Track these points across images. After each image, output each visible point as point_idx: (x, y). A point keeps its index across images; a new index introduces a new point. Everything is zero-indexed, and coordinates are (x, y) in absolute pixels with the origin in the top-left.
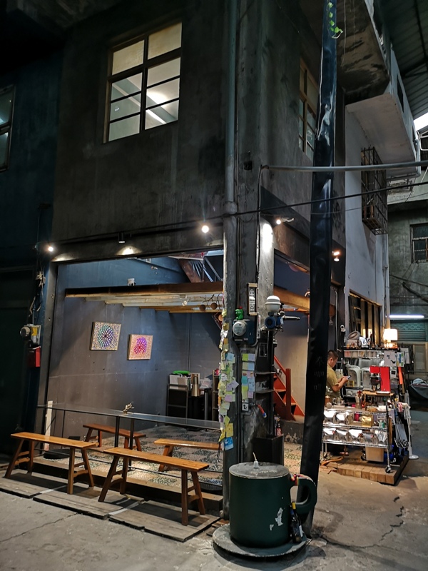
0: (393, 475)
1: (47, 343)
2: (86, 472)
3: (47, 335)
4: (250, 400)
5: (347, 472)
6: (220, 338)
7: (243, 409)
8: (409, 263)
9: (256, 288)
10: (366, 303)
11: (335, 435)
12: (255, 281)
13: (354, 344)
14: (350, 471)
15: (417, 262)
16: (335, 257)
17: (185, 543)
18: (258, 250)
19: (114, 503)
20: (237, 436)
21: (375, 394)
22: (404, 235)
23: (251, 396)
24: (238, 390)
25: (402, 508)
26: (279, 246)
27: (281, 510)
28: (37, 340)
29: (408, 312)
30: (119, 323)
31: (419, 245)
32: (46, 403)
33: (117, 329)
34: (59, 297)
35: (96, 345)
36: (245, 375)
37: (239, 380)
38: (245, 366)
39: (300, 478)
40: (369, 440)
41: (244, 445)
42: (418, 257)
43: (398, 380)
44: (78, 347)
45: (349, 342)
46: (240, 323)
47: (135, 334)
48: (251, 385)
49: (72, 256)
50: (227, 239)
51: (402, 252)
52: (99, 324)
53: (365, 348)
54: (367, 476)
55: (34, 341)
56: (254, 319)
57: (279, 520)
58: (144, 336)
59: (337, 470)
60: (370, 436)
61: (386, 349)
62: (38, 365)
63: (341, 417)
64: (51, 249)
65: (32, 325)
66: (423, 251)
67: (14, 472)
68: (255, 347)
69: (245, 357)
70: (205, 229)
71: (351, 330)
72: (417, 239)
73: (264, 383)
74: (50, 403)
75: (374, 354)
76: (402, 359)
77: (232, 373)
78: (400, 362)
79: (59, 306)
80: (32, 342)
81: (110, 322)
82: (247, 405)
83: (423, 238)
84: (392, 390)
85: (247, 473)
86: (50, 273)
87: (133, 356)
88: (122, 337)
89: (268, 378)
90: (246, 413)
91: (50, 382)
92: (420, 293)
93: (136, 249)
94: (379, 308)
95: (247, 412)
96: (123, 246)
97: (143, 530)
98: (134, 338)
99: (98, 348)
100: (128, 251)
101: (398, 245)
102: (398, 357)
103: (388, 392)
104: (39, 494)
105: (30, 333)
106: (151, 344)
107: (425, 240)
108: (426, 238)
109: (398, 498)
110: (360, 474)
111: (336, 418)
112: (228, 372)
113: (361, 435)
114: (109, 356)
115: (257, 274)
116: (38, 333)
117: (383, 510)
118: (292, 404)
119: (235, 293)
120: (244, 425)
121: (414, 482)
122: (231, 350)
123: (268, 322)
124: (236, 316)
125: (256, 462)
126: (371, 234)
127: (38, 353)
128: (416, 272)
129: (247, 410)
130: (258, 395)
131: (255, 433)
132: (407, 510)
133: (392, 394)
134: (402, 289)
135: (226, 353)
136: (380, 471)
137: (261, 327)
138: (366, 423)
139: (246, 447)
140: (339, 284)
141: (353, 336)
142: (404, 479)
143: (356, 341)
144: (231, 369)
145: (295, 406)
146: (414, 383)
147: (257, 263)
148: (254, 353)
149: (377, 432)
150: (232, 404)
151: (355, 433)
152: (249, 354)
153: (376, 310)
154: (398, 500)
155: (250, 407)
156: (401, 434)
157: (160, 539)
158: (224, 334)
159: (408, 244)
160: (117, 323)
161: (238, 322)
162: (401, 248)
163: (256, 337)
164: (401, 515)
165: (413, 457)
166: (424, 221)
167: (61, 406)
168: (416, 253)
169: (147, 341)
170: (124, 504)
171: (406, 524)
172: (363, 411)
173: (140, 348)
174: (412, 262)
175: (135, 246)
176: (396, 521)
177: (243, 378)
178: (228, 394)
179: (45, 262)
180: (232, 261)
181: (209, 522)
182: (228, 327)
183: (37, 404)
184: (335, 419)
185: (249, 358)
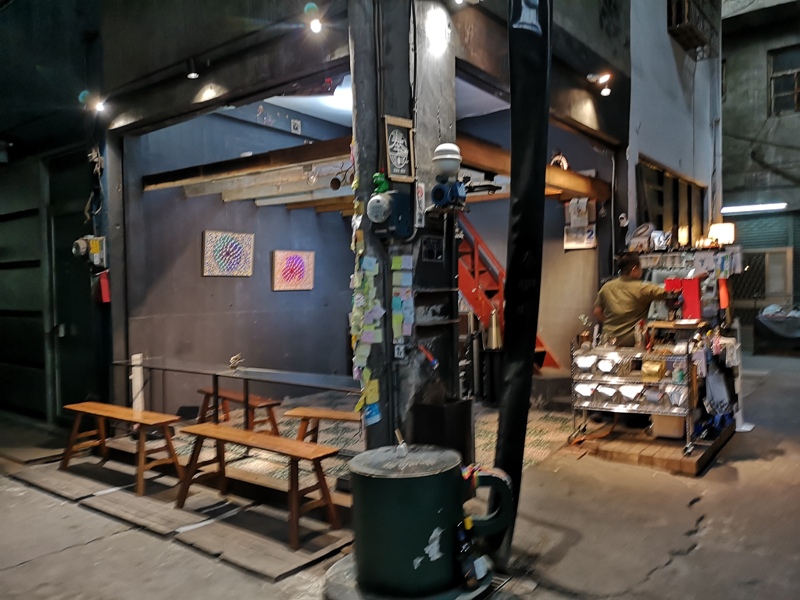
0: (695, 459)
1: (119, 267)
2: (170, 461)
3: (118, 251)
4: (407, 339)
5: (615, 455)
6: (352, 230)
7: (396, 355)
8: (764, 117)
9: (409, 129)
10: (676, 181)
11: (596, 395)
12: (408, 116)
13: (641, 246)
14: (620, 453)
15: (778, 115)
16: (603, 87)
17: (278, 584)
18: (412, 54)
19: (198, 511)
20: (388, 400)
21: (670, 325)
22: (757, 71)
23: (408, 331)
24: (387, 321)
25: (701, 519)
26: (468, 52)
27: (436, 533)
28: (102, 260)
29: (759, 200)
30: (251, 232)
31: (783, 84)
32: (128, 357)
33: (247, 241)
34: (132, 189)
35: (213, 267)
36: (398, 294)
37: (387, 304)
38: (397, 279)
39: (481, 474)
40: (656, 403)
41: (399, 417)
42: (779, 106)
43: (719, 301)
44: (179, 271)
45: (634, 243)
46: (380, 198)
47: (282, 249)
48: (407, 312)
49: (133, 115)
50: (354, 39)
51: (751, 101)
52: (214, 235)
53: (659, 251)
54: (650, 461)
55: (97, 261)
56: (409, 191)
57: (433, 551)
58: (299, 254)
59: (597, 452)
60: (656, 396)
61: (696, 250)
62: (106, 299)
63: (605, 366)
64: (100, 107)
65: (90, 237)
66: (789, 95)
67: (74, 462)
68: (414, 242)
69: (397, 262)
70: (316, 26)
71: (640, 223)
72: (780, 74)
73: (438, 308)
74: (136, 359)
75: (677, 260)
76: (727, 265)
77: (373, 292)
78: (722, 269)
79: (133, 206)
80: (92, 263)
81: (234, 231)
82: (402, 348)
83: (789, 72)
84: (703, 319)
85: (378, 466)
86: (108, 149)
87: (280, 284)
88: (258, 256)
89: (447, 300)
90: (401, 362)
91: (133, 327)
92: (780, 167)
93: (219, 87)
94: (703, 191)
95: (403, 359)
96: (198, 85)
97: (217, 560)
98: (281, 257)
99: (217, 273)
100: (209, 93)
101: (745, 88)
102: (720, 262)
103: (694, 321)
104: (92, 496)
105: (88, 249)
106: (312, 266)
107: (792, 75)
108: (795, 71)
109: (697, 500)
110: (637, 458)
111: (598, 369)
112: (366, 290)
113: (641, 395)
114: (239, 285)
115: (412, 102)
116: (102, 248)
117: (663, 522)
118: (537, 349)
119: (374, 145)
120: (399, 382)
121: (734, 472)
122: (370, 250)
123: (437, 195)
124: (377, 185)
125: (402, 446)
126: (688, 60)
127: (104, 283)
128: (776, 131)
129: (402, 355)
130: (421, 331)
131: (418, 396)
132: (710, 522)
133: (702, 325)
134: (750, 163)
135: (361, 257)
136: (674, 453)
137: (423, 206)
138: (650, 374)
139: (403, 419)
140: (616, 142)
141: (640, 232)
142: (719, 465)
143: (646, 239)
144: (372, 285)
145: (543, 354)
146: (764, 313)
147: (412, 81)
148: (411, 253)
149: (669, 390)
150: (374, 346)
151: (631, 391)
152: (403, 257)
153: (695, 195)
154: (696, 504)
155: (407, 351)
156: (718, 391)
157: (238, 575)
158: (357, 222)
159: (764, 85)
160: (248, 233)
161: (378, 197)
162: (751, 93)
163: (413, 223)
164: (696, 531)
165: (743, 427)
166: (792, 41)
167: (157, 362)
168: (777, 99)
169: (305, 261)
170: (211, 512)
171: (701, 549)
172: (647, 355)
173: (292, 271)
174: (769, 115)
175: (218, 82)
176: (683, 543)
177: (395, 301)
178: (366, 329)
179: (97, 131)
180: (366, 82)
181: (338, 544)
182: (362, 209)
183: (112, 360)
184: (593, 370)
185: (404, 264)
